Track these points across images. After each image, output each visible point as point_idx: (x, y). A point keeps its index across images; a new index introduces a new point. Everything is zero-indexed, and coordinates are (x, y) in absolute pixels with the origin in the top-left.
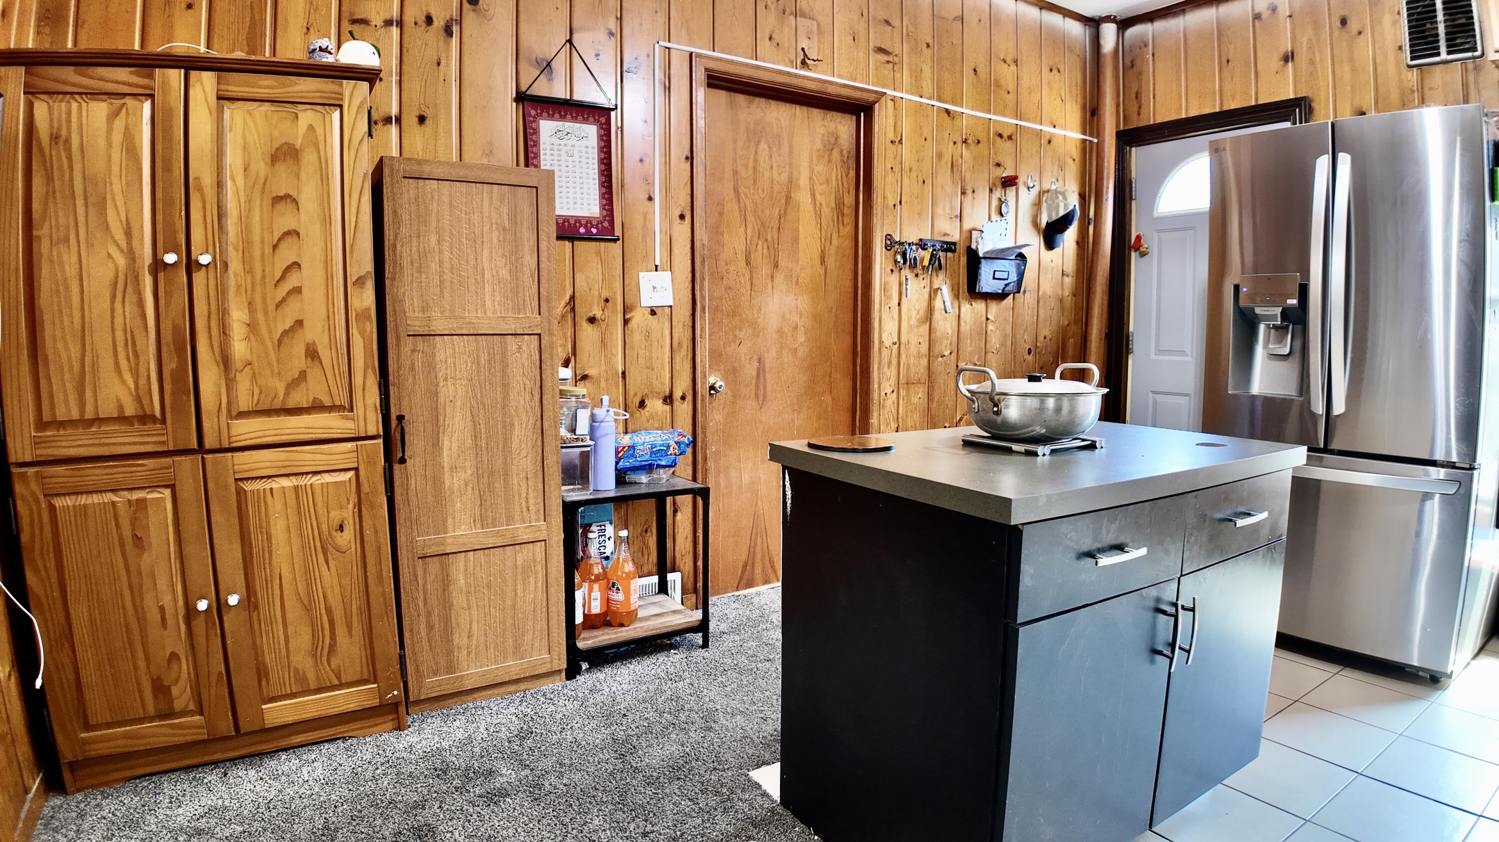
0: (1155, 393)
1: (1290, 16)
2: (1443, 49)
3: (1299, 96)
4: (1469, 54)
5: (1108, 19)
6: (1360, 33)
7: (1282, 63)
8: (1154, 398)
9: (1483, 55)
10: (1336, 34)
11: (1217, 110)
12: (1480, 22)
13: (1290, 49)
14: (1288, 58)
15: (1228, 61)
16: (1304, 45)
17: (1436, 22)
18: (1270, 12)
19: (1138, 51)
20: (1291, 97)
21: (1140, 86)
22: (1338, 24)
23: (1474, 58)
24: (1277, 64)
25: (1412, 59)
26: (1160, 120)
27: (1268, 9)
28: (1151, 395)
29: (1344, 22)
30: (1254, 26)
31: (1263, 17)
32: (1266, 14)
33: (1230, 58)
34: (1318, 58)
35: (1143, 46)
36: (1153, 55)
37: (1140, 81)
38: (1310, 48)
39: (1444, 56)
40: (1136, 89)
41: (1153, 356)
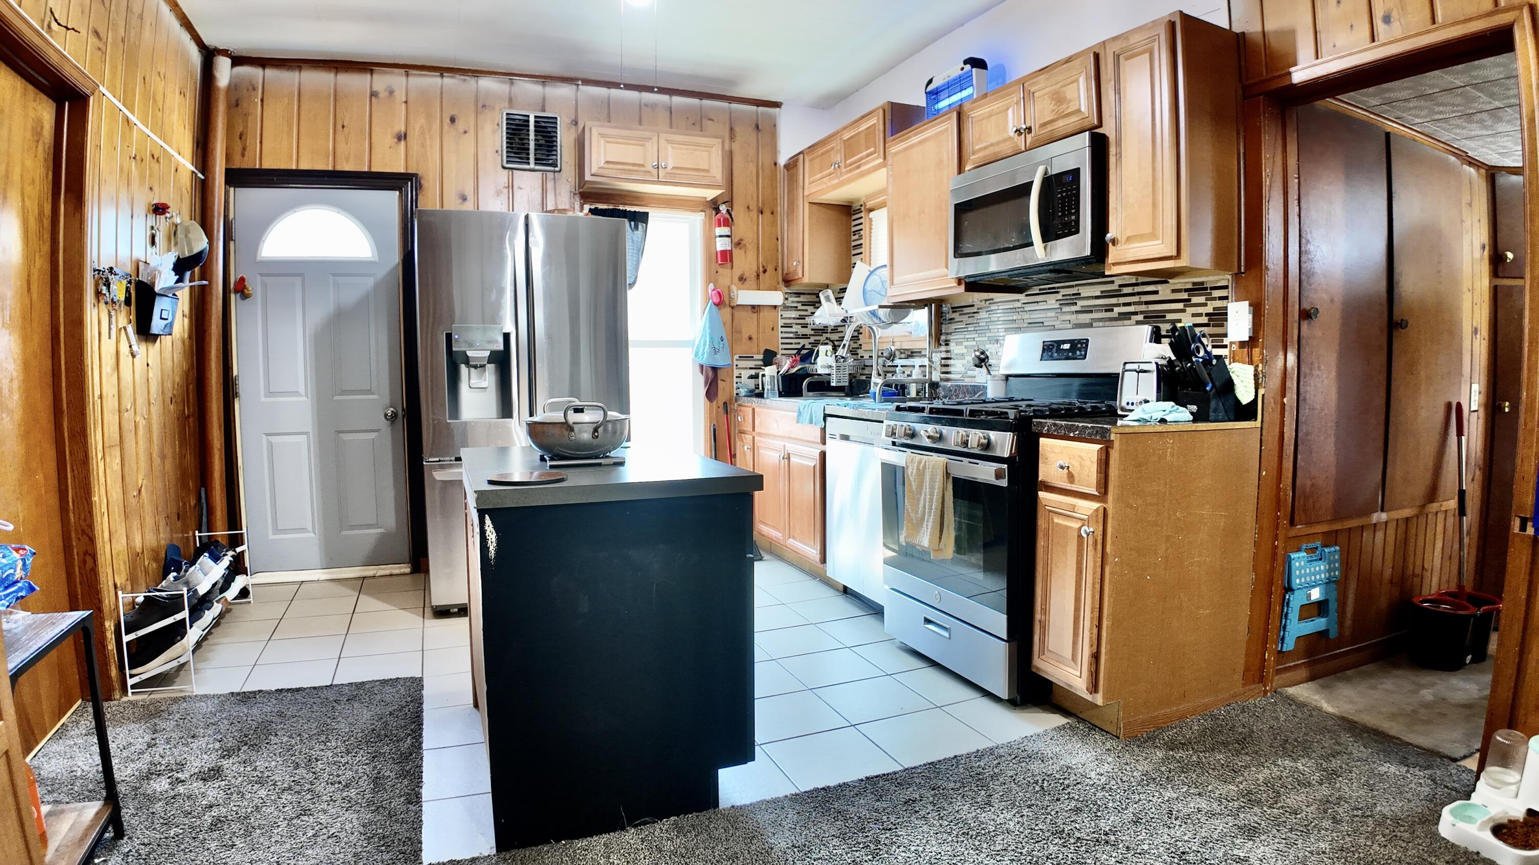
0: (267, 435)
1: (406, 102)
2: (532, 160)
3: (410, 171)
4: (552, 169)
5: (225, 53)
6: (465, 132)
7: (396, 140)
8: (268, 439)
9: (560, 171)
10: (446, 128)
11: (330, 168)
12: (561, 146)
13: (403, 130)
14: (402, 137)
15: (343, 127)
16: (417, 130)
17: (529, 139)
18: (387, 93)
19: (245, 91)
20: (402, 171)
21: (246, 127)
22: (448, 120)
23: (554, 172)
24: (390, 140)
25: (508, 162)
26: (267, 165)
27: (385, 90)
28: (264, 437)
29: (453, 120)
30: (371, 101)
31: (380, 96)
32: (383, 94)
33: (345, 124)
34: (428, 144)
35: (251, 89)
36: (262, 100)
37: (246, 122)
38: (422, 134)
39: (532, 166)
40: (241, 129)
41: (263, 399)
